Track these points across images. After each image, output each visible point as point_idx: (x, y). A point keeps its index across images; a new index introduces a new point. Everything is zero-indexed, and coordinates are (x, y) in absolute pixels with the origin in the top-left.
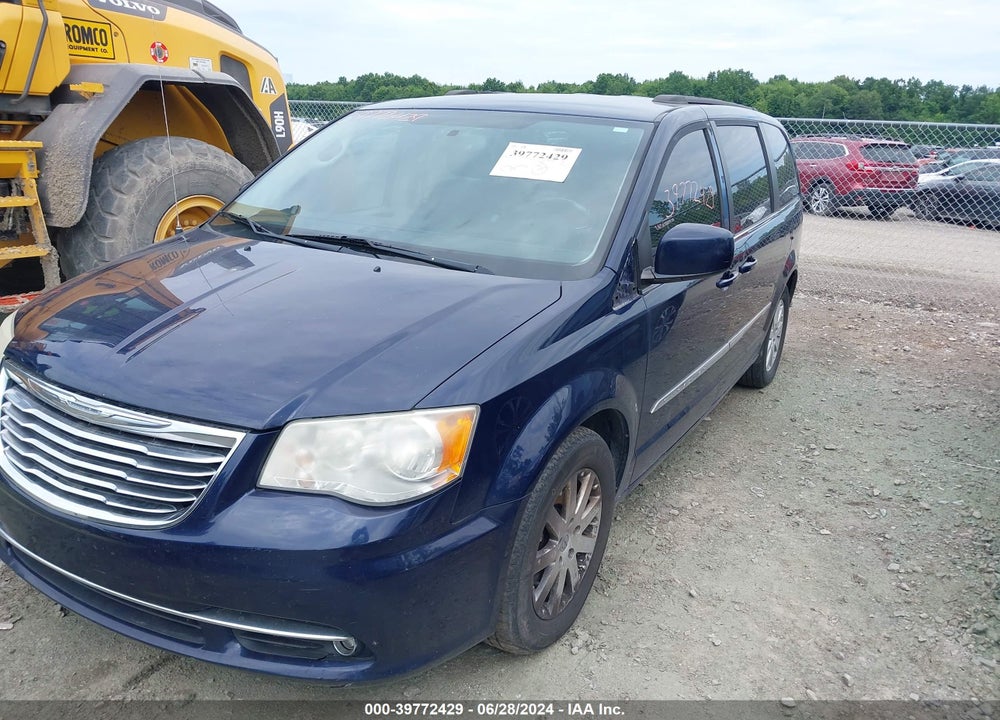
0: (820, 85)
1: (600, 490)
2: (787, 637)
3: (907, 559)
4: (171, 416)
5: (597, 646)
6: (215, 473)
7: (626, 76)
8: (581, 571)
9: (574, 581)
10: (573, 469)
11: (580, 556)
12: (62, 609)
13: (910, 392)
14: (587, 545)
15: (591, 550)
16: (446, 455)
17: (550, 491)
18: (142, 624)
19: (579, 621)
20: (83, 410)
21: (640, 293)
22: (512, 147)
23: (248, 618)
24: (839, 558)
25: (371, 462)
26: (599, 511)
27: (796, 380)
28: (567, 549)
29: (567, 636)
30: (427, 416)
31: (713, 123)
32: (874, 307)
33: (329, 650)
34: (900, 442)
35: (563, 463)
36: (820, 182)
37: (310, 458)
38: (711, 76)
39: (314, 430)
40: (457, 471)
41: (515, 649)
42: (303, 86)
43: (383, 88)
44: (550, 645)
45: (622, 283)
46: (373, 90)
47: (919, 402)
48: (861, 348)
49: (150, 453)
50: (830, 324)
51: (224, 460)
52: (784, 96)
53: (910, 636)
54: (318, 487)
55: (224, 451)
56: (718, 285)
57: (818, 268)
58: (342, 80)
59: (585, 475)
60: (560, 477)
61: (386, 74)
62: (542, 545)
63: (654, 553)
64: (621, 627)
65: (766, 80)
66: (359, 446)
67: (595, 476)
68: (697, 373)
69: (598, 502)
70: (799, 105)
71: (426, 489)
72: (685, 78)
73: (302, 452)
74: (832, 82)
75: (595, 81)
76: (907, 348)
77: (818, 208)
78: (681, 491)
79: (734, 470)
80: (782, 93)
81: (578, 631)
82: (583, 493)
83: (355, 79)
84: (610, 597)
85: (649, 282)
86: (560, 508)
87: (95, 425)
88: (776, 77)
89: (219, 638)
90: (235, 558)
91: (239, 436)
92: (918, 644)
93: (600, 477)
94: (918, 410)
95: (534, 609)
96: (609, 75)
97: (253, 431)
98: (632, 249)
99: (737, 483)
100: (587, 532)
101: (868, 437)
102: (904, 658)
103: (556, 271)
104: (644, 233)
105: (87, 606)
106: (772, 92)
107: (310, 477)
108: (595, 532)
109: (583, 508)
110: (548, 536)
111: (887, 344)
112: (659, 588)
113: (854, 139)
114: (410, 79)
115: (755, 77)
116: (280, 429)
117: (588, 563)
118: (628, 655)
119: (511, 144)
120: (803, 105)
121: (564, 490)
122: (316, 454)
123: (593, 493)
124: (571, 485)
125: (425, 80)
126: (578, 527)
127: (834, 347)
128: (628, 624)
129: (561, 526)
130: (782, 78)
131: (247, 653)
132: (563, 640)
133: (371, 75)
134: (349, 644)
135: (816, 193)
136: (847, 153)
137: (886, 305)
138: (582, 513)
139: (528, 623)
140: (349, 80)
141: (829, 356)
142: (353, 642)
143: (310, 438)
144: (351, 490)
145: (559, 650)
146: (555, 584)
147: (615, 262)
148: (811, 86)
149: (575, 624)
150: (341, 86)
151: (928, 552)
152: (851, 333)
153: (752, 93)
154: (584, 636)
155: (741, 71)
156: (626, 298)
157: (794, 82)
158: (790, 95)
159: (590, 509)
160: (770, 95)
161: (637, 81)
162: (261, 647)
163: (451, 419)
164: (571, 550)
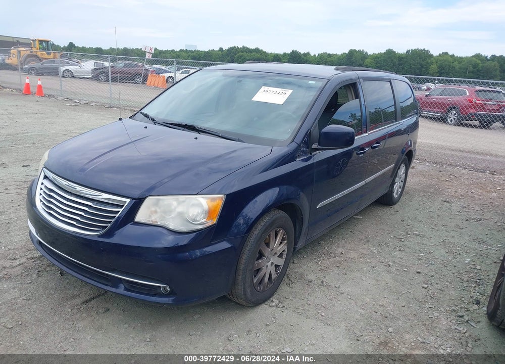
0: (467, 58)
1: (286, 238)
2: (368, 310)
3: (437, 284)
4: (103, 192)
5: (281, 306)
6: (117, 215)
7: (363, 51)
8: (277, 273)
9: (274, 276)
10: (273, 227)
11: (277, 266)
12: (60, 273)
13: (467, 212)
14: (281, 262)
15: (282, 265)
16: (209, 213)
17: (262, 235)
18: (88, 276)
19: (276, 296)
20: (71, 188)
21: (311, 154)
22: (264, 88)
23: (127, 275)
24: (404, 281)
25: (181, 214)
26: (286, 247)
27: (410, 203)
28: (271, 262)
29: (268, 301)
30: (203, 197)
31: (361, 80)
32: (463, 171)
33: (159, 291)
34: (453, 234)
35: (268, 224)
36: (454, 108)
37: (156, 212)
38: (408, 51)
39: (159, 200)
40: (215, 221)
41: (244, 303)
42: (202, 51)
43: (241, 53)
44: (261, 304)
45: (302, 149)
46: (236, 55)
47: (469, 216)
48: (450, 190)
49: (93, 206)
50: (437, 178)
51: (121, 210)
52: (446, 63)
53: (426, 315)
54: (159, 223)
55: (121, 206)
56: (357, 154)
57: (440, 151)
58: (221, 49)
59: (279, 231)
60: (267, 229)
61: (243, 46)
62: (258, 259)
63: (318, 272)
64: (294, 300)
65: (438, 55)
66: (175, 208)
67: (284, 231)
68: (344, 193)
69: (286, 244)
70: (454, 68)
71: (200, 227)
72: (394, 52)
73: (153, 209)
74: (473, 56)
75: (347, 53)
76: (473, 191)
77: (451, 121)
78: (338, 247)
79: (366, 240)
80: (445, 61)
81: (273, 300)
82: (278, 238)
83: (227, 49)
84: (292, 288)
85: (316, 150)
86: (268, 245)
87: (74, 194)
88: (443, 53)
89: (116, 282)
90: (122, 249)
91: (128, 201)
92: (428, 318)
93: (287, 232)
94: (467, 220)
95: (253, 286)
96: (354, 50)
97: (134, 199)
98: (308, 135)
99: (366, 246)
100: (281, 256)
101: (437, 230)
102: (420, 323)
103: (271, 143)
104: (315, 127)
105: (68, 268)
106: (440, 61)
107: (156, 219)
108: (284, 257)
109: (278, 246)
110: (261, 255)
111: (463, 189)
112: (316, 286)
113: (472, 87)
114: (254, 49)
115: (431, 53)
116: (144, 199)
117: (280, 270)
118: (294, 311)
119: (263, 87)
120: (457, 68)
121: (269, 236)
122: (158, 210)
123: (283, 239)
124: (273, 234)
125: (262, 50)
126: (276, 253)
127: (435, 189)
128: (297, 299)
129: (267, 252)
130: (446, 53)
131: (126, 289)
132: (267, 303)
133: (235, 47)
134: (167, 289)
135: (450, 114)
136: (468, 94)
137: (470, 170)
138: (278, 248)
139: (250, 291)
140: (224, 49)
141: (431, 193)
142: (168, 289)
143: (157, 204)
144: (172, 226)
145: (264, 307)
146: (264, 276)
147: (299, 139)
148: (461, 58)
149: (274, 297)
150: (220, 52)
151: (447, 282)
152: (447, 183)
153: (429, 61)
154: (276, 302)
155: (424, 50)
156: (304, 156)
157: (453, 56)
158: (450, 62)
159: (282, 246)
160: (439, 62)
161: (369, 54)
162: (131, 286)
163: (213, 200)
164: (272, 263)
